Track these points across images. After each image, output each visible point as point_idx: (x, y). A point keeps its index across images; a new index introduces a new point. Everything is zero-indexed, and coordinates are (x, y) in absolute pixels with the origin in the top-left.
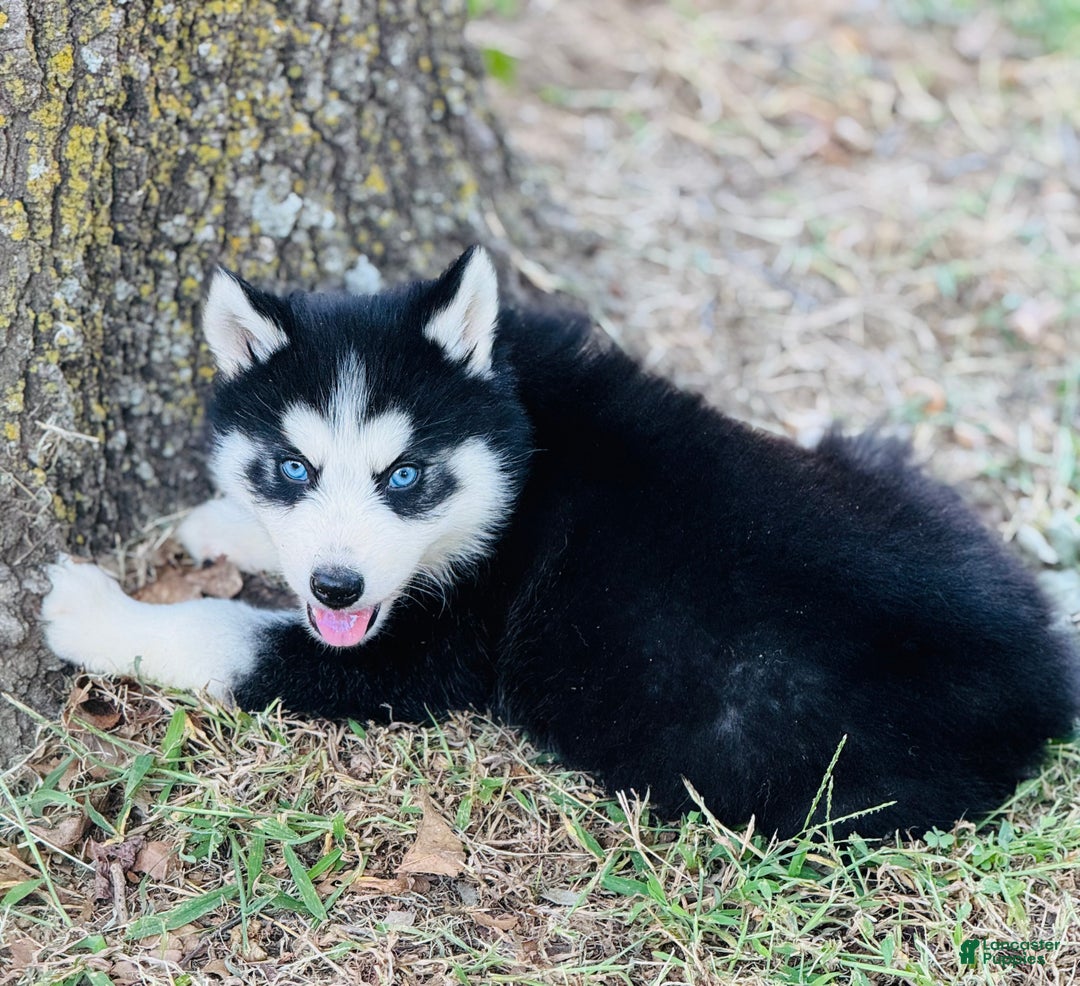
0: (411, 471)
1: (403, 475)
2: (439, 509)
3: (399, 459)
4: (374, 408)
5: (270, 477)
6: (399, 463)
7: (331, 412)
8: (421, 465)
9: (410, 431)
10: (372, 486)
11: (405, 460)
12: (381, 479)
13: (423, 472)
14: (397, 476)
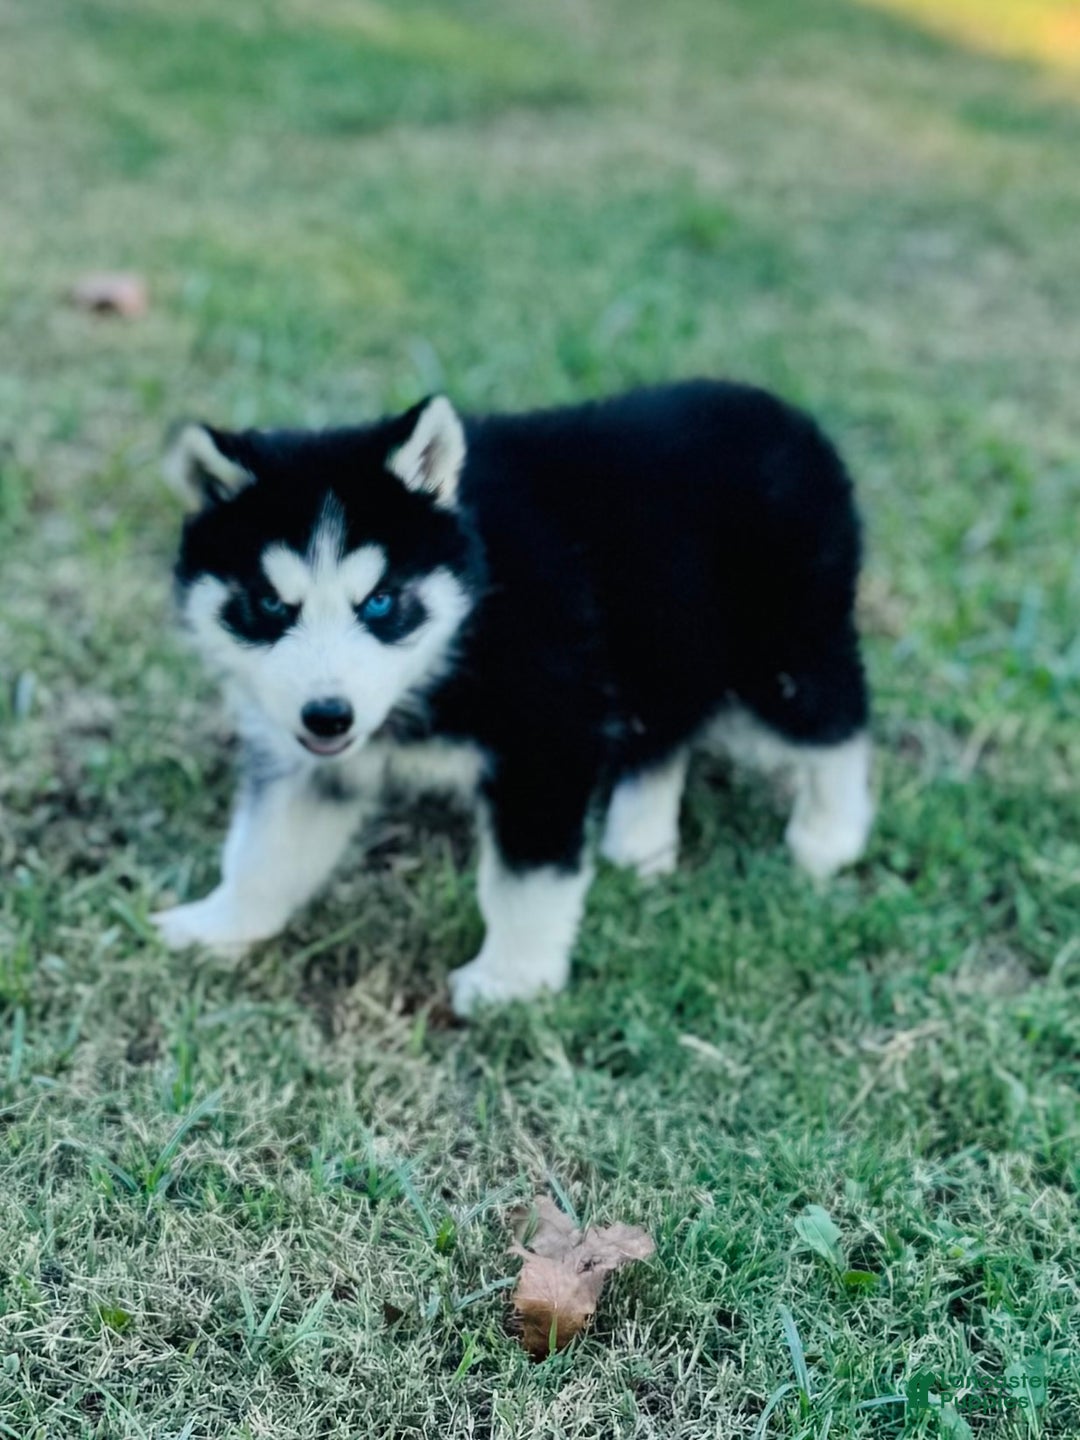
0: (387, 599)
1: (379, 601)
2: (412, 637)
4: (350, 545)
5: (248, 617)
6: (375, 594)
7: (310, 552)
8: (395, 593)
9: (384, 562)
10: (352, 617)
12: (359, 609)
13: (397, 598)
14: (372, 603)
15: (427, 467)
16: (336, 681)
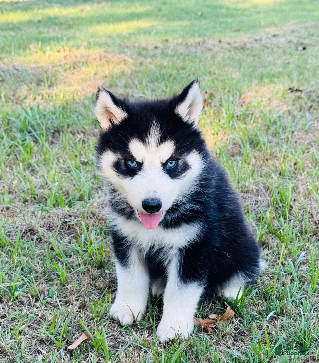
0: (174, 162)
1: (171, 163)
2: (183, 175)
3: (170, 158)
4: (162, 140)
5: (123, 167)
6: (170, 160)
7: (147, 142)
8: (177, 160)
9: (174, 148)
11: (172, 158)
12: (164, 165)
13: (178, 162)
14: (169, 164)
15: (189, 113)
16: (155, 192)
